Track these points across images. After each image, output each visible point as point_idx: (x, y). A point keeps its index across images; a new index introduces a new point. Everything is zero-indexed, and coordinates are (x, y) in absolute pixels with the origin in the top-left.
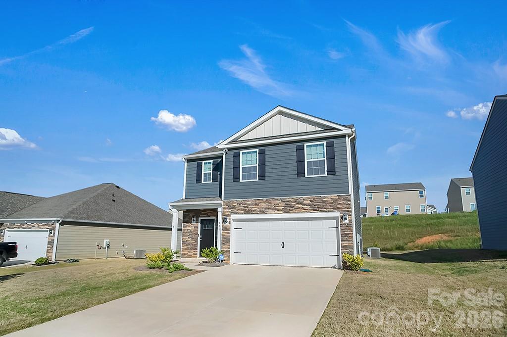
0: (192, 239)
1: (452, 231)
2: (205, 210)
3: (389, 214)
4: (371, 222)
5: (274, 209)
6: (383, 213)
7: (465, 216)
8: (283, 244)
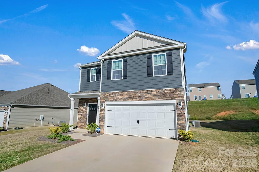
0: (84, 116)
1: (237, 109)
2: (91, 99)
3: (201, 100)
4: (192, 104)
5: (132, 98)
6: (198, 99)
7: (243, 101)
8: (138, 121)
